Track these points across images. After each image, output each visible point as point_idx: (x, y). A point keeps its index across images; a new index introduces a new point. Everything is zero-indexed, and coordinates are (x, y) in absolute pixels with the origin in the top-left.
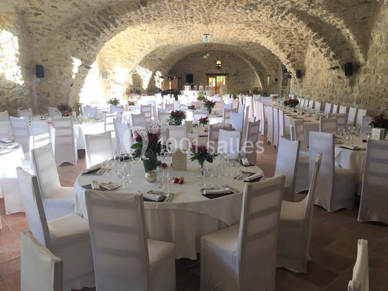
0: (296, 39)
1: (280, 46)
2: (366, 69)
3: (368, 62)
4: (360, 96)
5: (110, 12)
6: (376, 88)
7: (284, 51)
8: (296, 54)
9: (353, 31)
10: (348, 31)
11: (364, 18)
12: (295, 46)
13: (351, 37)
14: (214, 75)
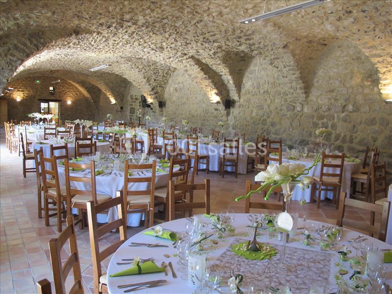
0: (160, 76)
1: (148, 80)
2: (240, 105)
3: (242, 100)
4: (237, 124)
5: (42, 36)
6: (252, 118)
7: (150, 85)
8: (158, 88)
9: (233, 78)
10: (230, 77)
11: (240, 70)
12: (158, 81)
13: (231, 82)
14: (47, 101)
